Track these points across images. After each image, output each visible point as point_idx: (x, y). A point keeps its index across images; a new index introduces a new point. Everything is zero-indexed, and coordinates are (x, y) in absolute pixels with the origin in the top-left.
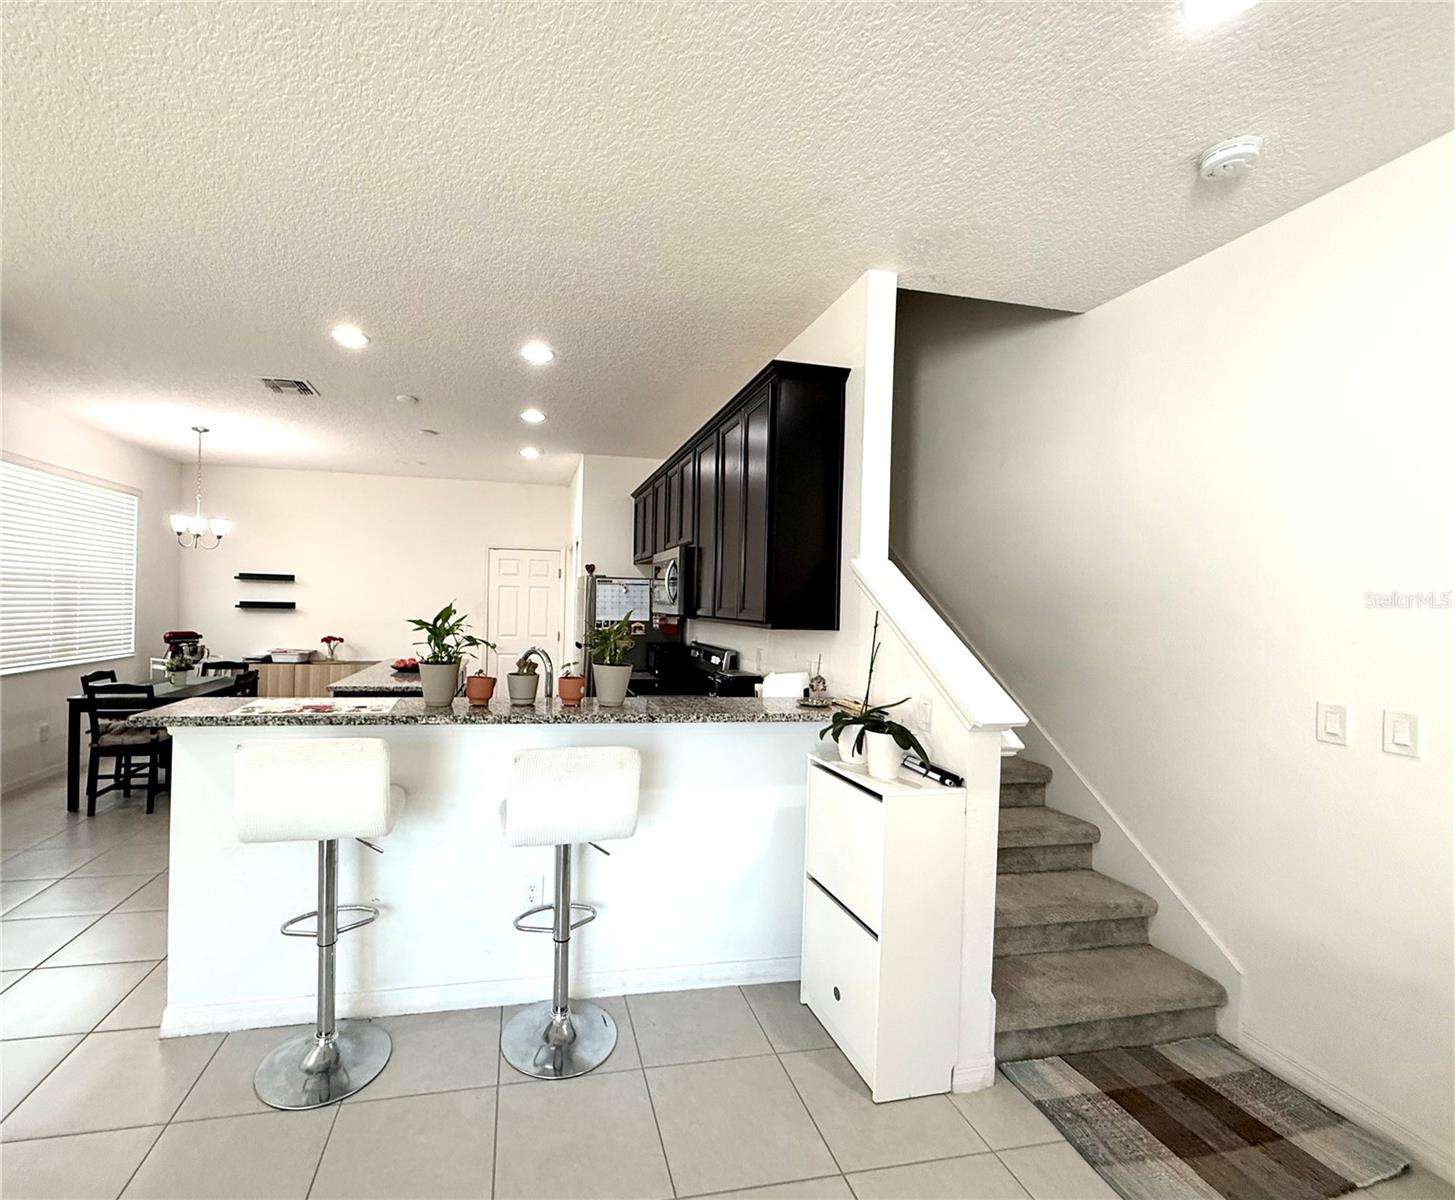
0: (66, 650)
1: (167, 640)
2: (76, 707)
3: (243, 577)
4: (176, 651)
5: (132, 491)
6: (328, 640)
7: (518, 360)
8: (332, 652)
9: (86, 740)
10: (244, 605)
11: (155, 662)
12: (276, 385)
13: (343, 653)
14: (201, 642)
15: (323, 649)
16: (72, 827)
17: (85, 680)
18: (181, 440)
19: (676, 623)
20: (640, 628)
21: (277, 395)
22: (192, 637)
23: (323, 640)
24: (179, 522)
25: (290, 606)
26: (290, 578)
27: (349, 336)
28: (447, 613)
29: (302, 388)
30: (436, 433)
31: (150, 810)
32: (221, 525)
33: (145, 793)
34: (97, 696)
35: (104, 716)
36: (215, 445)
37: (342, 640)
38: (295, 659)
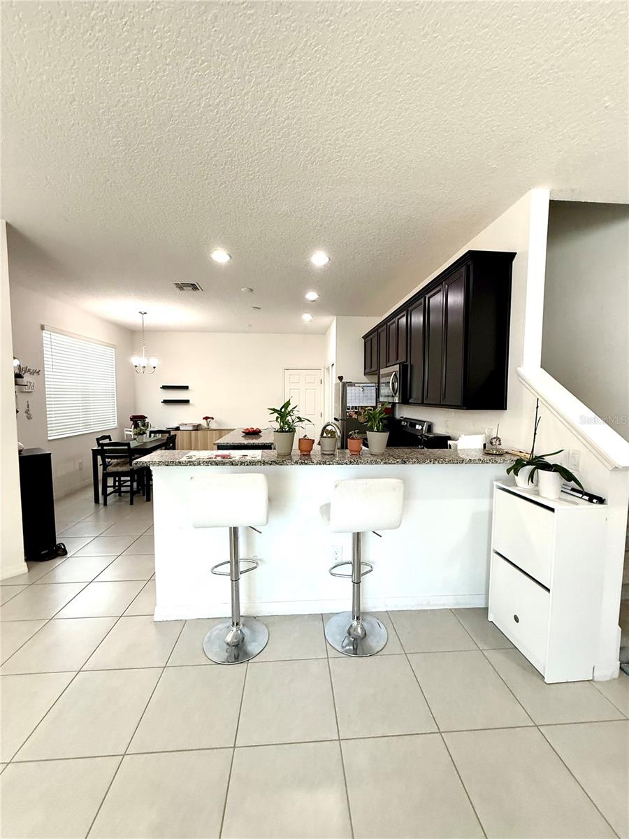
0: (87, 425)
1: (131, 420)
2: (95, 453)
3: (164, 387)
4: (136, 426)
5: (113, 346)
6: (206, 418)
7: (308, 264)
8: (208, 425)
9: (100, 469)
10: (165, 402)
11: (127, 431)
12: (181, 287)
13: (213, 425)
14: (147, 420)
15: (204, 423)
16: (97, 512)
17: (98, 440)
18: (133, 319)
19: (390, 407)
20: (371, 410)
21: (181, 292)
22: (143, 418)
23: (204, 419)
24: (136, 360)
25: (187, 402)
26: (186, 388)
27: (220, 256)
28: (288, 404)
29: (194, 287)
30: (259, 308)
31: (132, 503)
32: (154, 362)
33: (129, 494)
34: (105, 448)
35: (108, 457)
36: (150, 321)
37: (213, 418)
38: (191, 428)
